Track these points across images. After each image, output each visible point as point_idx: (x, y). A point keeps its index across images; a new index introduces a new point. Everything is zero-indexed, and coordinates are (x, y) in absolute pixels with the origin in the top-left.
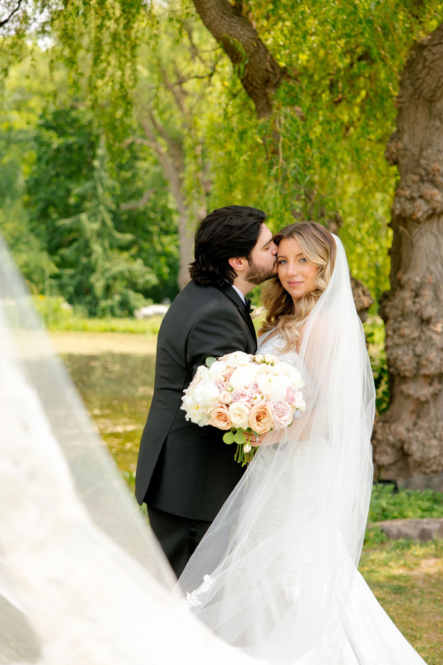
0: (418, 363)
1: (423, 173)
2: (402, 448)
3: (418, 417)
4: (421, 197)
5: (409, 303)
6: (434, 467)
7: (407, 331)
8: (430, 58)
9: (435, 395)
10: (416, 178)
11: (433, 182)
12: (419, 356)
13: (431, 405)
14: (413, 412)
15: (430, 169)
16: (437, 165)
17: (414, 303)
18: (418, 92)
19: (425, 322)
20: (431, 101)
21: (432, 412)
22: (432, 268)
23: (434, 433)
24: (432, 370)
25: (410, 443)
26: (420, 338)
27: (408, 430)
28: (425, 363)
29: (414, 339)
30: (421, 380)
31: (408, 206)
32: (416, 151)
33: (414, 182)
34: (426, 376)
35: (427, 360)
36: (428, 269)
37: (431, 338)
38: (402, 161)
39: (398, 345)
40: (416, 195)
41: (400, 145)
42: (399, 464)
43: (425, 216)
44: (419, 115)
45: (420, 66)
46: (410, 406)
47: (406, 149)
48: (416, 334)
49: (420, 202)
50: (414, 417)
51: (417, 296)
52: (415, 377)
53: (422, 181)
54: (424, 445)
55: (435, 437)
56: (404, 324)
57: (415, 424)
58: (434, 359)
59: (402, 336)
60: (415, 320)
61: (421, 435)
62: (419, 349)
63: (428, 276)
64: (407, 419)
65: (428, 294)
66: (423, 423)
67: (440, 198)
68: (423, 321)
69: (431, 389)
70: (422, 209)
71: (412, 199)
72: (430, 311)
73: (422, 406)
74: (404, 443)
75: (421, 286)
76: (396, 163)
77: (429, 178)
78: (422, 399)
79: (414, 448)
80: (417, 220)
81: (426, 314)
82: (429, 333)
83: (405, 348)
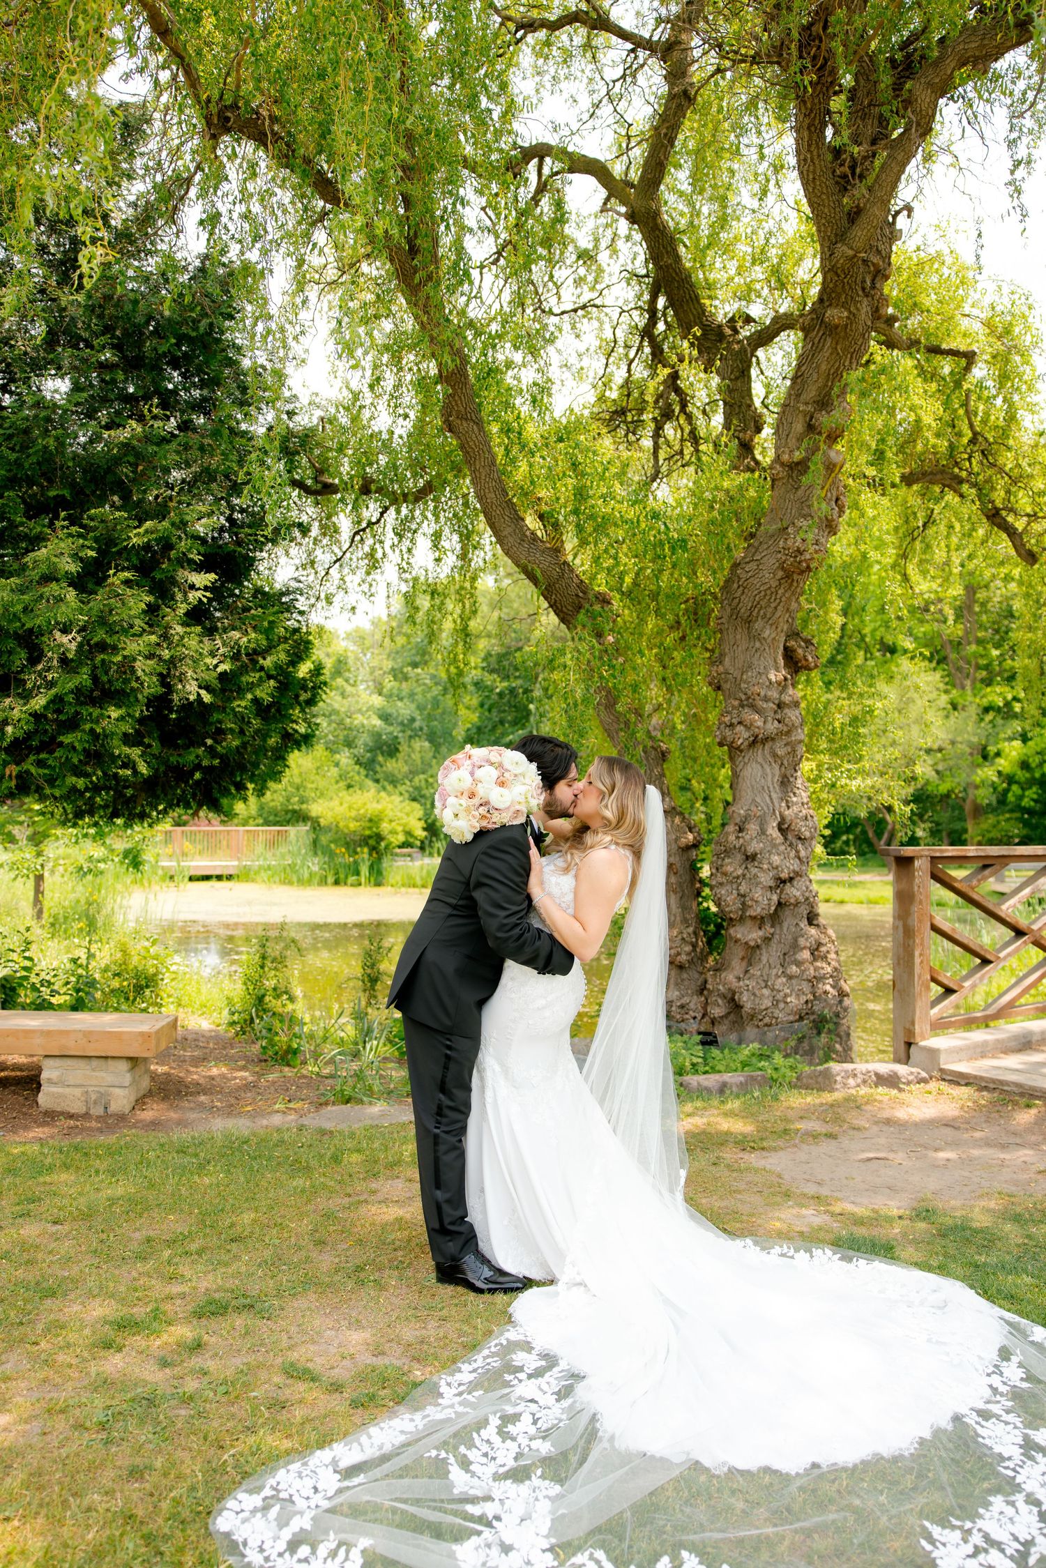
0: (743, 904)
1: (743, 697)
2: (733, 999)
3: (750, 964)
4: (740, 723)
5: (732, 838)
6: (767, 1020)
7: (729, 869)
8: (744, 576)
9: (767, 940)
10: (736, 703)
11: (753, 707)
12: (744, 896)
13: (764, 951)
14: (743, 959)
15: (749, 693)
16: (757, 689)
17: (738, 838)
18: (735, 613)
19: (751, 858)
20: (749, 622)
21: (764, 959)
22: (758, 800)
23: (766, 982)
24: (756, 911)
25: (741, 993)
26: (744, 875)
27: (739, 979)
28: (750, 903)
29: (738, 877)
30: (749, 923)
31: (728, 732)
32: (737, 674)
33: (734, 708)
34: (753, 918)
35: (752, 899)
36: (754, 800)
37: (756, 876)
38: (726, 686)
39: (721, 884)
40: (735, 721)
41: (721, 669)
42: (732, 1017)
43: (746, 743)
44: (738, 637)
45: (735, 585)
46: (739, 952)
48: (740, 872)
49: (739, 728)
50: (744, 964)
51: (741, 830)
52: (742, 919)
53: (742, 706)
54: (754, 994)
55: (766, 986)
56: (727, 861)
57: (747, 972)
58: (760, 899)
59: (725, 874)
60: (739, 857)
61: (752, 984)
62: (743, 889)
63: (753, 808)
64: (737, 966)
65: (753, 828)
66: (754, 971)
67: (760, 723)
68: (747, 857)
69: (761, 933)
70: (742, 736)
71: (731, 725)
72: (754, 846)
73: (752, 952)
74: (734, 993)
75: (746, 819)
76: (719, 688)
77: (749, 703)
78: (752, 944)
79: (745, 999)
80: (738, 748)
81: (750, 850)
82: (754, 871)
83: (729, 887)
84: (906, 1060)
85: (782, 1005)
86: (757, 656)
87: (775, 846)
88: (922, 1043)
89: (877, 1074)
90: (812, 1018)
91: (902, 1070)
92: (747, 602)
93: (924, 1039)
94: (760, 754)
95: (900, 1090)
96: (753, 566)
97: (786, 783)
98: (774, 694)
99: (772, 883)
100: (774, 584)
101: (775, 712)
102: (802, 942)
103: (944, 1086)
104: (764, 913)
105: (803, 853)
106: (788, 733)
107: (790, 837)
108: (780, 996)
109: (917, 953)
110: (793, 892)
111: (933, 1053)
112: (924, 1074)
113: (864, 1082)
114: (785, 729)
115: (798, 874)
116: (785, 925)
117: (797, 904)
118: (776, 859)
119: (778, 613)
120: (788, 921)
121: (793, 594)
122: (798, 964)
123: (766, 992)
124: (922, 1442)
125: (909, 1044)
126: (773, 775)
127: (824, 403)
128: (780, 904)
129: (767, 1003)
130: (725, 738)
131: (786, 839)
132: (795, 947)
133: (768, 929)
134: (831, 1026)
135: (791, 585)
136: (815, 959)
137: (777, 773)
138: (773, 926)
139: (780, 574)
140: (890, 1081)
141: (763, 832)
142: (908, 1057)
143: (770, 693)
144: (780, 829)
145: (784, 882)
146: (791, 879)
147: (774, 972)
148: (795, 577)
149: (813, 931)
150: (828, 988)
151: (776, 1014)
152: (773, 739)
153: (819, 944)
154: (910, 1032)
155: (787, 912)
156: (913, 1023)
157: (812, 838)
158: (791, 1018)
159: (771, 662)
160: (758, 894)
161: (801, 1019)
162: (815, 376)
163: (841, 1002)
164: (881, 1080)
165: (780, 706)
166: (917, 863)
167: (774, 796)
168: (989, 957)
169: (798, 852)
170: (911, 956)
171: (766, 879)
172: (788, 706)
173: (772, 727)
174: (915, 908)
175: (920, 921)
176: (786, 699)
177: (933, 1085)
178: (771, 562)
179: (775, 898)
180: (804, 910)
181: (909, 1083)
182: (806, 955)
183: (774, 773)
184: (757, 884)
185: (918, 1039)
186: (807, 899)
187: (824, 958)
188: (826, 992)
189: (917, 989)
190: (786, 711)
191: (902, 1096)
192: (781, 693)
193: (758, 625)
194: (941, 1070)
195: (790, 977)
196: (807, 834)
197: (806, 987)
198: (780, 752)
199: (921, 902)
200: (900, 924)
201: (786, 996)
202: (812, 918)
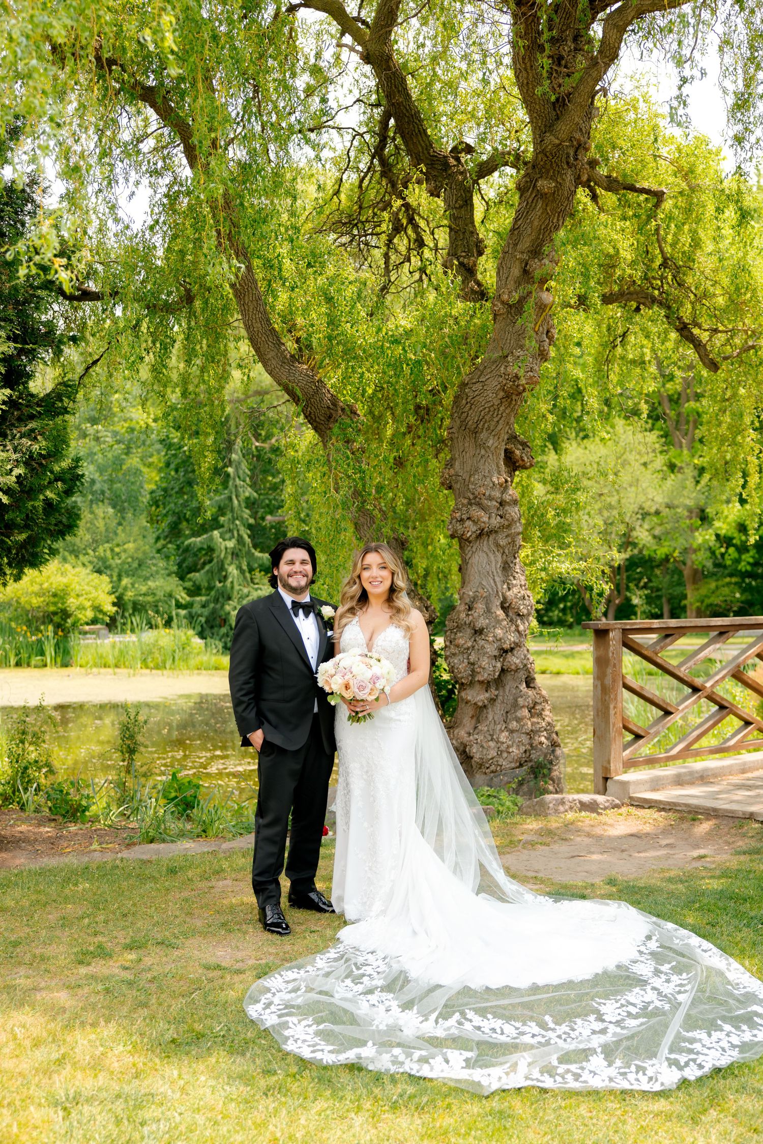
0: (473, 671)
1: (471, 496)
2: (464, 752)
3: (478, 721)
4: (469, 518)
5: (463, 615)
6: (493, 768)
7: (461, 642)
8: (471, 394)
9: (493, 700)
10: (465, 501)
11: (479, 505)
12: (473, 664)
13: (490, 710)
14: (472, 717)
15: (476, 493)
16: (482, 490)
17: (468, 615)
18: (464, 425)
19: (479, 632)
20: (475, 432)
21: (490, 717)
22: (484, 583)
23: (492, 735)
24: (483, 676)
25: (471, 746)
26: (473, 647)
27: (469, 734)
28: (478, 670)
29: (468, 649)
30: (477, 687)
31: (459, 526)
32: (465, 476)
33: (463, 505)
34: (481, 683)
35: (480, 667)
36: (480, 583)
37: (483, 647)
38: (456, 486)
39: (454, 654)
40: (464, 517)
41: (452, 472)
43: (474, 535)
44: (467, 445)
45: (464, 402)
46: (470, 711)
47: (456, 475)
48: (470, 644)
49: (468, 523)
50: (474, 721)
51: (470, 609)
52: (471, 684)
53: (471, 504)
54: (482, 746)
55: (492, 739)
56: (459, 635)
57: (476, 728)
58: (487, 666)
59: (458, 646)
60: (469, 631)
61: (480, 738)
62: (473, 658)
63: (480, 590)
64: (468, 724)
65: (480, 607)
66: (482, 727)
67: (485, 519)
68: (476, 632)
69: (487, 695)
70: (470, 529)
71: (462, 520)
72: (482, 622)
73: (480, 710)
74: (465, 746)
75: (474, 599)
76: (450, 488)
77: (476, 501)
78: (480, 704)
79: (474, 750)
80: (467, 540)
81: (478, 625)
82: (482, 643)
83: (461, 657)
84: (604, 791)
85: (505, 755)
86: (482, 461)
87: (499, 622)
88: (616, 778)
89: (580, 802)
90: (530, 764)
91: (600, 799)
92: (473, 417)
93: (618, 774)
94: (486, 545)
95: (599, 814)
96: (479, 386)
97: (507, 568)
98: (497, 494)
99: (496, 653)
100: (497, 402)
101: (498, 509)
102: (521, 701)
103: (633, 810)
104: (489, 679)
105: (521, 628)
106: (509, 526)
107: (511, 614)
108: (503, 747)
109: (612, 706)
110: (514, 660)
111: (625, 785)
112: (617, 802)
113: (571, 808)
114: (506, 523)
115: (518, 645)
116: (507, 688)
117: (517, 670)
118: (499, 632)
119: (500, 427)
120: (510, 684)
121: (512, 410)
122: (518, 720)
123: (492, 744)
124: (597, 974)
125: (606, 779)
126: (497, 562)
127: (536, 252)
128: (503, 670)
129: (493, 753)
130: (456, 531)
131: (507, 615)
132: (515, 706)
133: (493, 692)
134: (545, 771)
135: (510, 403)
136: (532, 716)
137: (500, 560)
138: (497, 689)
139: (502, 394)
140: (591, 807)
141: (488, 611)
142: (606, 789)
143: (493, 493)
144: (503, 608)
145: (506, 651)
146: (512, 649)
147: (499, 727)
148: (514, 397)
149: (530, 692)
150: (543, 739)
151: (501, 761)
152: (496, 532)
153: (535, 703)
154: (607, 769)
155: (509, 677)
156: (609, 762)
157: (529, 614)
158: (513, 765)
159: (494, 467)
160: (485, 662)
161: (521, 765)
162: (529, 230)
163: (553, 751)
164: (584, 807)
165: (502, 503)
166: (611, 635)
167: (497, 579)
168: (670, 709)
169: (517, 626)
170: (608, 708)
171: (492, 650)
172: (509, 504)
173: (496, 521)
174: (609, 670)
175: (614, 681)
176: (507, 498)
177: (624, 810)
178: (494, 384)
179: (499, 665)
180: (522, 675)
181: (605, 808)
182: (525, 712)
183: (497, 560)
184: (484, 654)
185: (613, 775)
186: (525, 665)
187: (540, 715)
188: (541, 743)
189: (612, 734)
190: (507, 508)
191: (601, 818)
192: (502, 493)
193: (483, 435)
194: (631, 798)
195: (512, 732)
196: (525, 611)
197: (525, 739)
198: (502, 542)
199: (615, 666)
200: (599, 683)
201: (508, 747)
202: (529, 682)
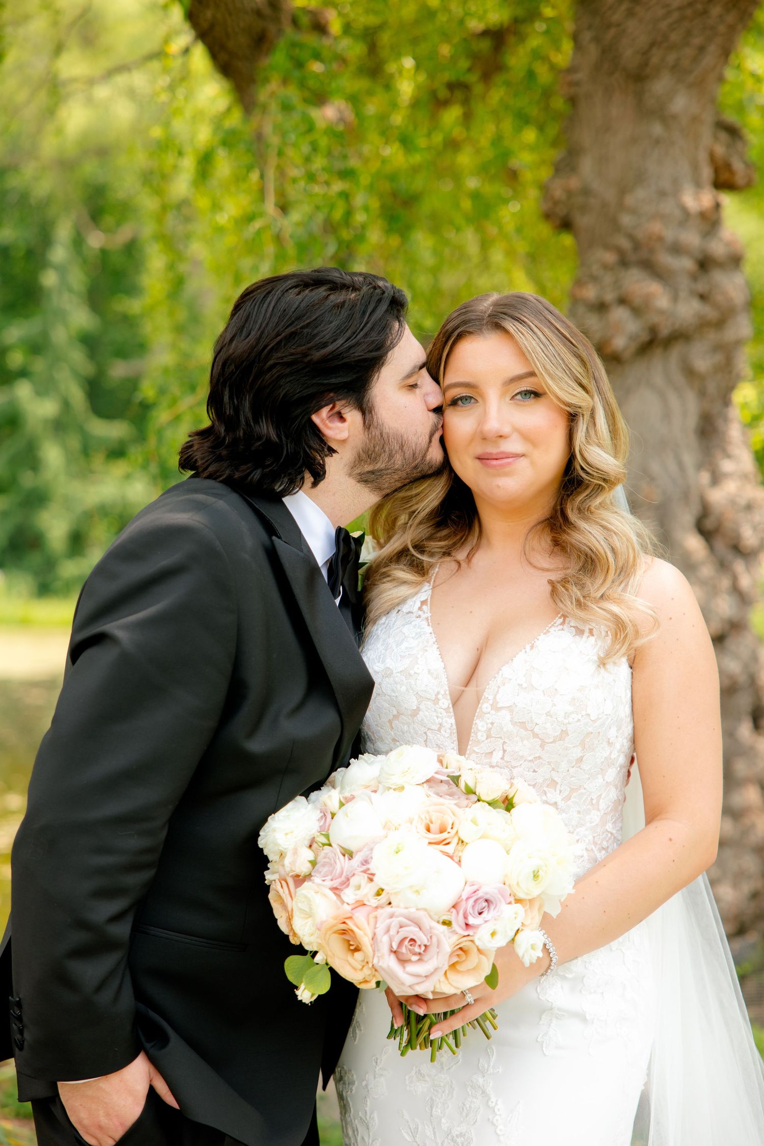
1: (626, 245)
4: (623, 301)
10: (610, 257)
11: (649, 266)
15: (640, 235)
16: (657, 227)
32: (609, 194)
33: (606, 267)
38: (584, 222)
40: (609, 297)
41: (574, 183)
43: (632, 346)
44: (614, 110)
47: (586, 192)
49: (620, 314)
53: (624, 263)
67: (663, 304)
70: (625, 329)
71: (602, 305)
76: (567, 225)
77: (639, 256)
86: (656, 153)
94: (661, 367)
98: (692, 238)
101: (696, 279)
106: (719, 324)
107: (718, 545)
114: (717, 315)
126: (686, 416)
137: (693, 409)
143: (685, 237)
144: (701, 529)
152: (687, 337)
159: (689, 169)
165: (705, 264)
172: (721, 265)
173: (688, 310)
176: (717, 249)
183: (686, 409)
190: (716, 275)
192: (706, 236)
198: (700, 364)
